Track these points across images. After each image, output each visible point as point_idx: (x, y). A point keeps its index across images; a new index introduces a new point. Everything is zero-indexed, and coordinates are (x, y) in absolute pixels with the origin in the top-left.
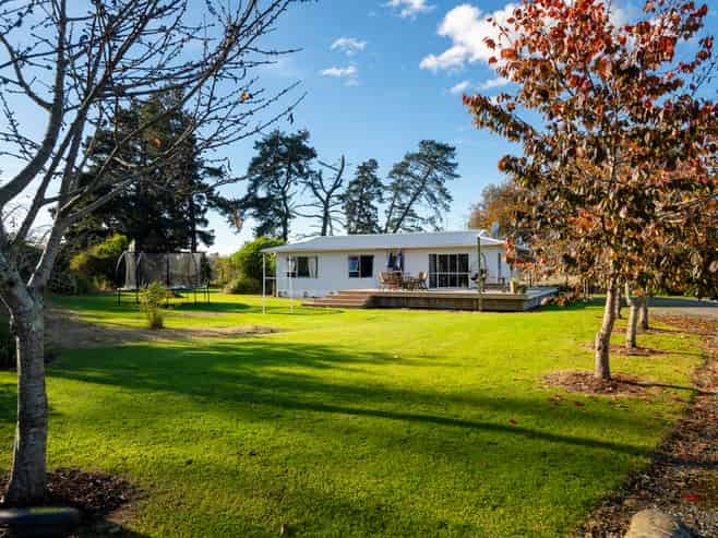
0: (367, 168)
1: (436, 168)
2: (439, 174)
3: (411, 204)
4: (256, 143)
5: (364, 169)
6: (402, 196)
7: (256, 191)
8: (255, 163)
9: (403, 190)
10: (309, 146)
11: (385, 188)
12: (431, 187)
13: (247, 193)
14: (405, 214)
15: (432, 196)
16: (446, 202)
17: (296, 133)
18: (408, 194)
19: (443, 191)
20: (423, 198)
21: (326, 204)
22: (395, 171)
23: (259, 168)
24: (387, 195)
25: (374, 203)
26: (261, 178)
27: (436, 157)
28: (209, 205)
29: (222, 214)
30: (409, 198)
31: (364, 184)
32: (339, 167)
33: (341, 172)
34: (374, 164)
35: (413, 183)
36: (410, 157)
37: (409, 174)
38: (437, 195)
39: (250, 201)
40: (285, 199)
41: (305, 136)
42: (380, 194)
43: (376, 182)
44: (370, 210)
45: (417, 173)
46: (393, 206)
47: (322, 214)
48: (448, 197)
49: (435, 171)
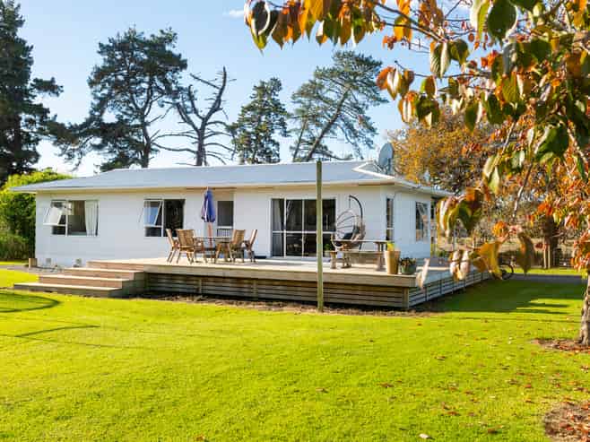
0: (267, 90)
1: (356, 89)
2: (360, 98)
3: (322, 137)
4: (101, 45)
5: (262, 90)
6: (312, 127)
7: (102, 113)
8: (100, 74)
9: (314, 118)
10: (176, 52)
11: (289, 116)
12: (349, 115)
13: (88, 116)
14: (314, 151)
15: (350, 127)
16: (369, 135)
17: (159, 35)
18: (319, 125)
19: (365, 121)
20: (338, 131)
21: (201, 134)
22: (302, 93)
23: (108, 81)
24: (291, 124)
25: (276, 136)
26: (109, 96)
27: (356, 74)
28: (41, 131)
29: (55, 144)
30: (320, 130)
31: (262, 112)
32: (219, 83)
33: (222, 90)
34: (277, 85)
35: (325, 109)
36: (322, 74)
37: (320, 98)
38: (356, 126)
39: (94, 128)
40: (144, 125)
41: (170, 38)
42: (283, 124)
43: (278, 108)
44: (270, 145)
45: (331, 95)
46: (301, 140)
47: (195, 148)
48: (372, 130)
49: (355, 93)
